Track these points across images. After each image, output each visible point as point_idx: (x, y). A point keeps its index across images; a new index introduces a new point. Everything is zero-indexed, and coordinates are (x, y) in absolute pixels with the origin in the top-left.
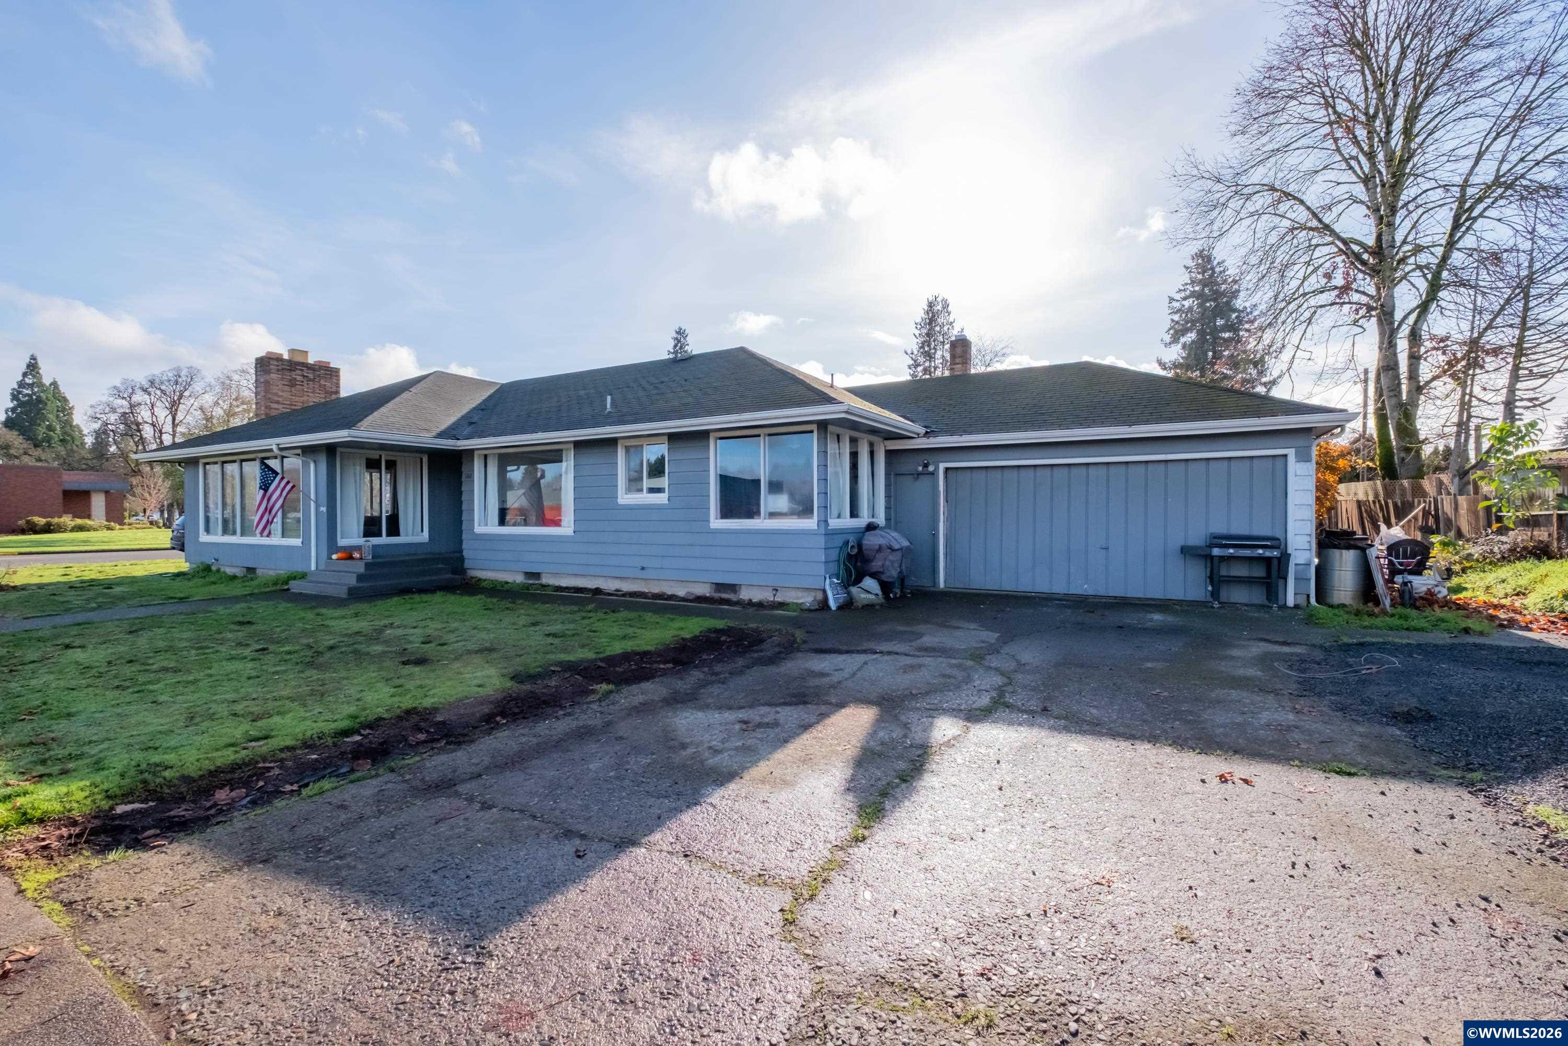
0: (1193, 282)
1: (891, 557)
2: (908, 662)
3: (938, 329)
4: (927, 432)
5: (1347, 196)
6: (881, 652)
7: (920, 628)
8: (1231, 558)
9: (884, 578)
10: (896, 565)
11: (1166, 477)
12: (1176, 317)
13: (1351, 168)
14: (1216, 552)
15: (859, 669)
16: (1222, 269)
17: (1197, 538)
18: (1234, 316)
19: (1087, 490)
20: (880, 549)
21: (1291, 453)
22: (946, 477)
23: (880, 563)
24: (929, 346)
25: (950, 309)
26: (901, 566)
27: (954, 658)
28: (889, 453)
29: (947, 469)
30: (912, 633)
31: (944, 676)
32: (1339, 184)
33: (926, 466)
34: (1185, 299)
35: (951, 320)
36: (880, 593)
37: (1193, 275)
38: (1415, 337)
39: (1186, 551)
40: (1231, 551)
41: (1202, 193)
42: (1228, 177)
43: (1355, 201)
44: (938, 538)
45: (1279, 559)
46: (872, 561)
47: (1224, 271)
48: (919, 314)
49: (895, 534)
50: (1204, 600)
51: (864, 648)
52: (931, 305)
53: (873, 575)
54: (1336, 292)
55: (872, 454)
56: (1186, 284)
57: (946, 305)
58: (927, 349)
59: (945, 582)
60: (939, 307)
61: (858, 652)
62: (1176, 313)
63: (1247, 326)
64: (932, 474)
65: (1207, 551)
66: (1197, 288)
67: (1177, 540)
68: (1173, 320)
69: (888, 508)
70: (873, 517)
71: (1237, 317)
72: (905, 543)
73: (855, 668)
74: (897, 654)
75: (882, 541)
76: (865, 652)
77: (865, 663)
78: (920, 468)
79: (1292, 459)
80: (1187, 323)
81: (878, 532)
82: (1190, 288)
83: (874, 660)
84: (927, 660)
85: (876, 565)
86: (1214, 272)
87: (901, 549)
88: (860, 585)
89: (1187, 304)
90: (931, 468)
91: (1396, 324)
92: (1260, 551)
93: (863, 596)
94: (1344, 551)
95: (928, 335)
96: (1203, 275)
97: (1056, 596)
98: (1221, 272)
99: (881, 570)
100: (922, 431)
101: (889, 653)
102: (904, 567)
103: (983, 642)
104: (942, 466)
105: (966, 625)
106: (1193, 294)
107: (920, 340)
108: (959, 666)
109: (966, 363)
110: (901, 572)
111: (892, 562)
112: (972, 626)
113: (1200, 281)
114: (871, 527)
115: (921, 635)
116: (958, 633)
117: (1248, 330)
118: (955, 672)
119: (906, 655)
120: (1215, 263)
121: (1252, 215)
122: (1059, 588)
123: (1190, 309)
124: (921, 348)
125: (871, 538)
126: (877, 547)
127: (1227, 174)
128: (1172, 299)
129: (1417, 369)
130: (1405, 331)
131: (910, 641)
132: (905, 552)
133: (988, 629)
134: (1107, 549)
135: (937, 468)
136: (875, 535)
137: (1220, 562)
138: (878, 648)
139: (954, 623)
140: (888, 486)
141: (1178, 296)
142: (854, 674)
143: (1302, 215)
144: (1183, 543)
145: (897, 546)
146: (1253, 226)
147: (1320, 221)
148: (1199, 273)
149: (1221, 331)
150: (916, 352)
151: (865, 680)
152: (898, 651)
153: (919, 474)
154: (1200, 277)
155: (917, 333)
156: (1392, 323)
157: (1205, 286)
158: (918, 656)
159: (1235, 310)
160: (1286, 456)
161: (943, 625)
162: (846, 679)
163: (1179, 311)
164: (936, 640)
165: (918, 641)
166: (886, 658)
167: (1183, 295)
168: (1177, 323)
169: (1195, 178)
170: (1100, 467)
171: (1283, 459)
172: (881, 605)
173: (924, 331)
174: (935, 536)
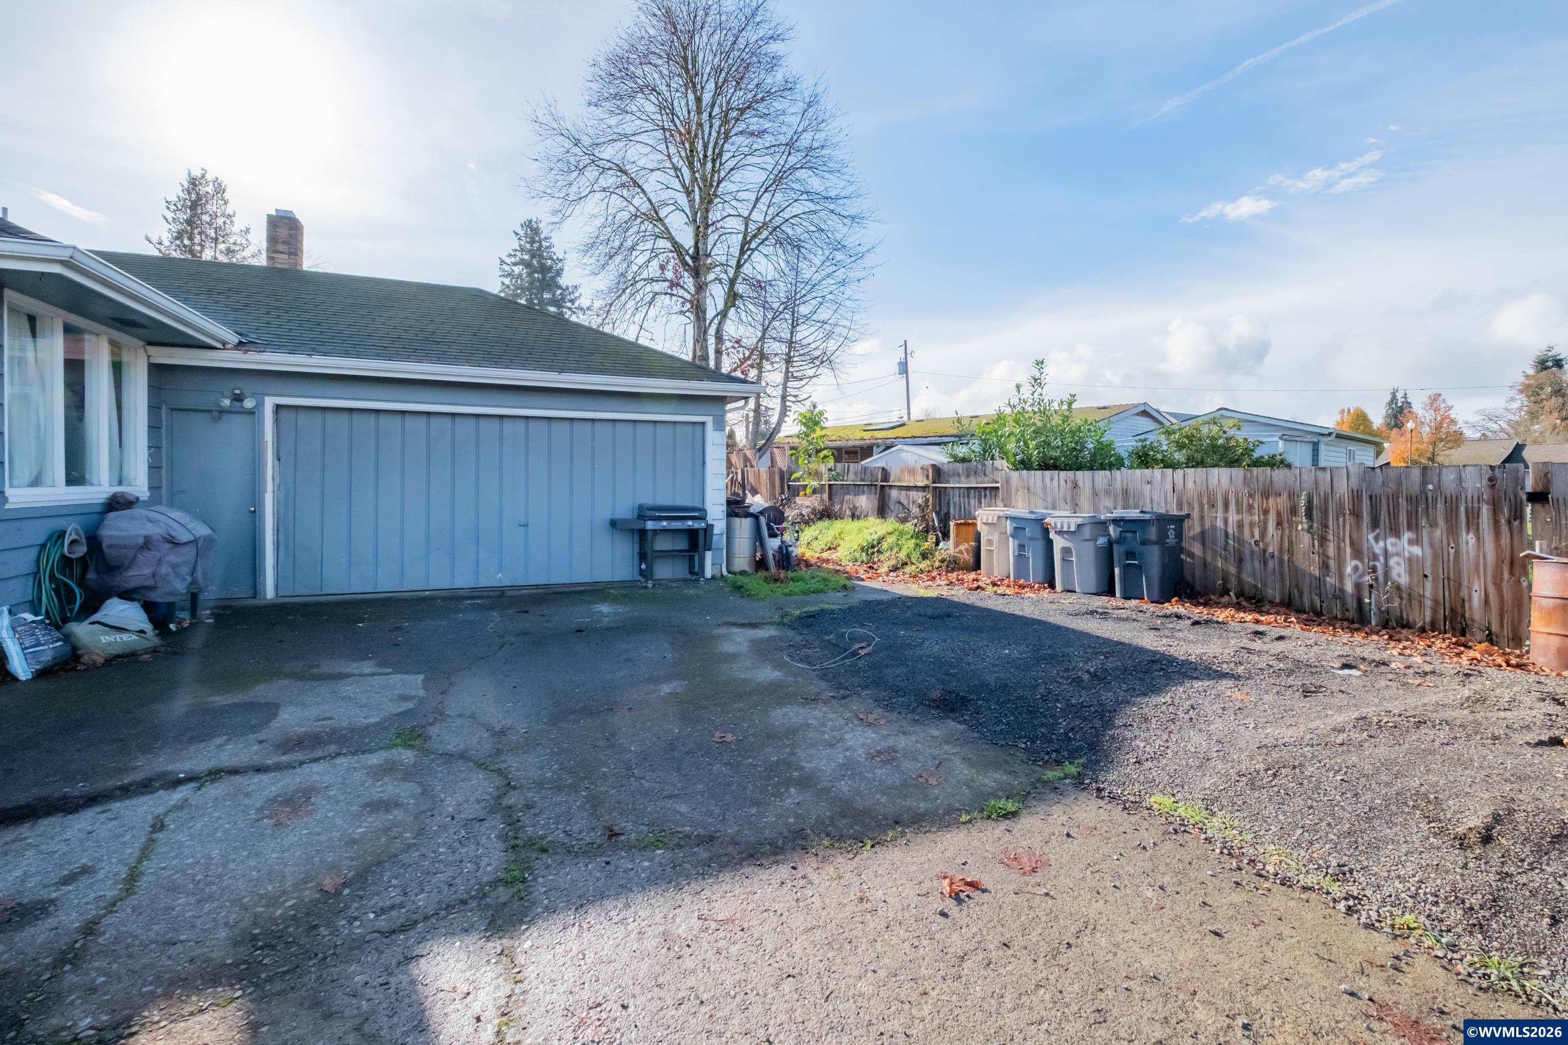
0: (522, 250)
1: (172, 558)
2: (273, 790)
3: (206, 218)
4: (240, 342)
5: (672, 201)
6: (192, 778)
7: (263, 692)
8: (665, 531)
9: (155, 596)
10: (185, 570)
11: (593, 439)
12: (507, 281)
13: (678, 177)
14: (650, 525)
15: (146, 851)
16: (548, 244)
17: (624, 510)
18: (559, 292)
19: (501, 451)
20: (147, 544)
21: (709, 420)
22: (277, 421)
23: (147, 571)
24: (191, 238)
25: (226, 196)
26: (193, 572)
27: (370, 751)
28: (157, 371)
29: (278, 408)
30: (250, 706)
31: (376, 806)
32: (668, 188)
33: (238, 398)
34: (515, 264)
35: (229, 211)
36: (148, 627)
37: (522, 243)
38: (719, 338)
39: (614, 524)
40: (665, 523)
41: (562, 150)
42: (586, 144)
43: (677, 209)
44: (262, 518)
45: (705, 530)
46: (128, 568)
47: (549, 247)
48: (175, 192)
49: (177, 515)
50: (630, 579)
51: (139, 776)
52: (194, 183)
53: (127, 595)
54: (666, 284)
55: (117, 368)
56: (516, 250)
57: (220, 190)
58: (186, 242)
59: (277, 587)
60: (210, 189)
61: (126, 792)
62: (506, 276)
63: (569, 304)
64: (251, 412)
65: (638, 525)
66: (526, 257)
67: (605, 514)
68: (503, 284)
69: (154, 468)
70: (120, 483)
71: (561, 294)
72: (203, 531)
73: (131, 852)
74: (235, 771)
75: (151, 530)
76: (146, 787)
77: (159, 826)
78: (227, 402)
79: (710, 427)
80: (518, 289)
81: (136, 511)
82: (519, 254)
83: (178, 808)
84: (316, 773)
85: (137, 575)
86: (541, 246)
87: (195, 542)
88: (95, 617)
89: (517, 269)
90: (249, 404)
91: (708, 322)
92: (690, 523)
93: (107, 638)
94: (743, 520)
95: (189, 222)
96: (532, 246)
97: (462, 593)
98: (547, 247)
99: (150, 582)
100: (234, 339)
101: (215, 774)
102: (199, 574)
103: (405, 698)
104: (270, 402)
105: (351, 667)
106: (522, 262)
107: (175, 228)
108: (389, 769)
109: (296, 254)
110: (194, 582)
111: (175, 566)
112: (367, 667)
113: (530, 251)
114: (116, 504)
115: (272, 710)
116: (347, 688)
117: (570, 309)
118: (391, 788)
119: (258, 770)
120: (542, 236)
121: (604, 190)
122: (464, 580)
123: (520, 276)
124: (177, 238)
125: (123, 524)
126: (141, 541)
127: (586, 141)
128: (502, 262)
129: (721, 362)
130: (712, 331)
131: (253, 729)
132: (201, 546)
133: (399, 669)
134: (526, 525)
135: (260, 405)
136: (133, 518)
137: (654, 535)
138: (183, 766)
139: (327, 667)
140: (154, 427)
141: (508, 260)
142: (133, 877)
143: (645, 207)
144: (611, 517)
145: (184, 537)
146: (606, 200)
147: (657, 213)
148: (528, 242)
149: (548, 304)
150: (167, 243)
151: (174, 889)
152: (234, 762)
153: (222, 411)
154: (528, 246)
155: (170, 216)
156: (705, 320)
157: (533, 256)
158: (290, 766)
159: (560, 287)
160: (703, 423)
161: (308, 676)
162: (112, 906)
163: (509, 275)
164: (312, 712)
165: (274, 724)
166: (213, 790)
167: (513, 260)
168: (508, 287)
169: (555, 132)
170: (518, 421)
171: (701, 427)
172: (154, 651)
173: (183, 216)
174: (255, 515)
